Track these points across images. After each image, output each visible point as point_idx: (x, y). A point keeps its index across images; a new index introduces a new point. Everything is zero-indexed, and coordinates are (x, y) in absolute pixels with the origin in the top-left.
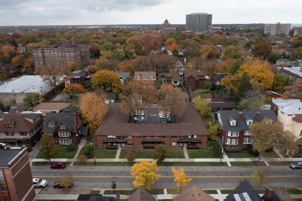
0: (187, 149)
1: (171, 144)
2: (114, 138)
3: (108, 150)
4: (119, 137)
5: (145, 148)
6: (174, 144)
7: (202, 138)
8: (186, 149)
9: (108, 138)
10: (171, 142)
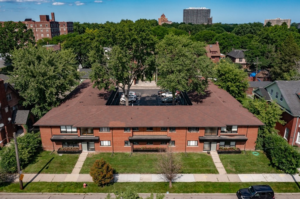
0: (219, 153)
1: (186, 144)
2: (74, 132)
3: (61, 155)
4: (84, 130)
5: (135, 151)
6: (193, 143)
7: (249, 132)
8: (217, 153)
9: (61, 132)
10: (187, 139)
